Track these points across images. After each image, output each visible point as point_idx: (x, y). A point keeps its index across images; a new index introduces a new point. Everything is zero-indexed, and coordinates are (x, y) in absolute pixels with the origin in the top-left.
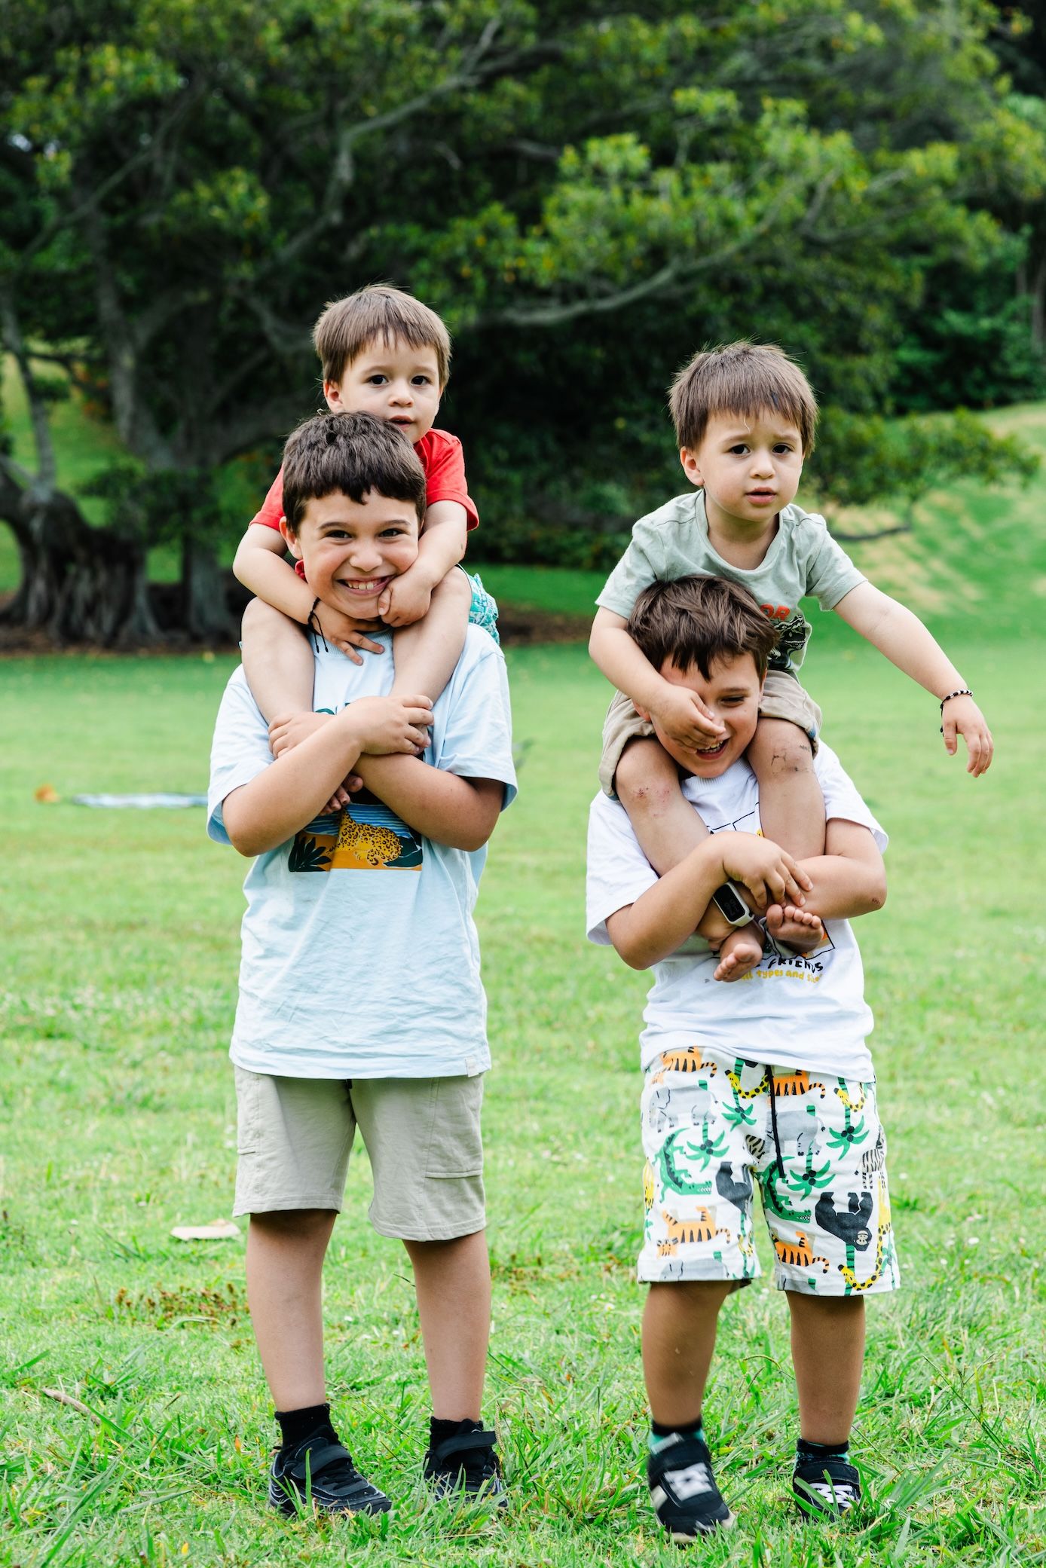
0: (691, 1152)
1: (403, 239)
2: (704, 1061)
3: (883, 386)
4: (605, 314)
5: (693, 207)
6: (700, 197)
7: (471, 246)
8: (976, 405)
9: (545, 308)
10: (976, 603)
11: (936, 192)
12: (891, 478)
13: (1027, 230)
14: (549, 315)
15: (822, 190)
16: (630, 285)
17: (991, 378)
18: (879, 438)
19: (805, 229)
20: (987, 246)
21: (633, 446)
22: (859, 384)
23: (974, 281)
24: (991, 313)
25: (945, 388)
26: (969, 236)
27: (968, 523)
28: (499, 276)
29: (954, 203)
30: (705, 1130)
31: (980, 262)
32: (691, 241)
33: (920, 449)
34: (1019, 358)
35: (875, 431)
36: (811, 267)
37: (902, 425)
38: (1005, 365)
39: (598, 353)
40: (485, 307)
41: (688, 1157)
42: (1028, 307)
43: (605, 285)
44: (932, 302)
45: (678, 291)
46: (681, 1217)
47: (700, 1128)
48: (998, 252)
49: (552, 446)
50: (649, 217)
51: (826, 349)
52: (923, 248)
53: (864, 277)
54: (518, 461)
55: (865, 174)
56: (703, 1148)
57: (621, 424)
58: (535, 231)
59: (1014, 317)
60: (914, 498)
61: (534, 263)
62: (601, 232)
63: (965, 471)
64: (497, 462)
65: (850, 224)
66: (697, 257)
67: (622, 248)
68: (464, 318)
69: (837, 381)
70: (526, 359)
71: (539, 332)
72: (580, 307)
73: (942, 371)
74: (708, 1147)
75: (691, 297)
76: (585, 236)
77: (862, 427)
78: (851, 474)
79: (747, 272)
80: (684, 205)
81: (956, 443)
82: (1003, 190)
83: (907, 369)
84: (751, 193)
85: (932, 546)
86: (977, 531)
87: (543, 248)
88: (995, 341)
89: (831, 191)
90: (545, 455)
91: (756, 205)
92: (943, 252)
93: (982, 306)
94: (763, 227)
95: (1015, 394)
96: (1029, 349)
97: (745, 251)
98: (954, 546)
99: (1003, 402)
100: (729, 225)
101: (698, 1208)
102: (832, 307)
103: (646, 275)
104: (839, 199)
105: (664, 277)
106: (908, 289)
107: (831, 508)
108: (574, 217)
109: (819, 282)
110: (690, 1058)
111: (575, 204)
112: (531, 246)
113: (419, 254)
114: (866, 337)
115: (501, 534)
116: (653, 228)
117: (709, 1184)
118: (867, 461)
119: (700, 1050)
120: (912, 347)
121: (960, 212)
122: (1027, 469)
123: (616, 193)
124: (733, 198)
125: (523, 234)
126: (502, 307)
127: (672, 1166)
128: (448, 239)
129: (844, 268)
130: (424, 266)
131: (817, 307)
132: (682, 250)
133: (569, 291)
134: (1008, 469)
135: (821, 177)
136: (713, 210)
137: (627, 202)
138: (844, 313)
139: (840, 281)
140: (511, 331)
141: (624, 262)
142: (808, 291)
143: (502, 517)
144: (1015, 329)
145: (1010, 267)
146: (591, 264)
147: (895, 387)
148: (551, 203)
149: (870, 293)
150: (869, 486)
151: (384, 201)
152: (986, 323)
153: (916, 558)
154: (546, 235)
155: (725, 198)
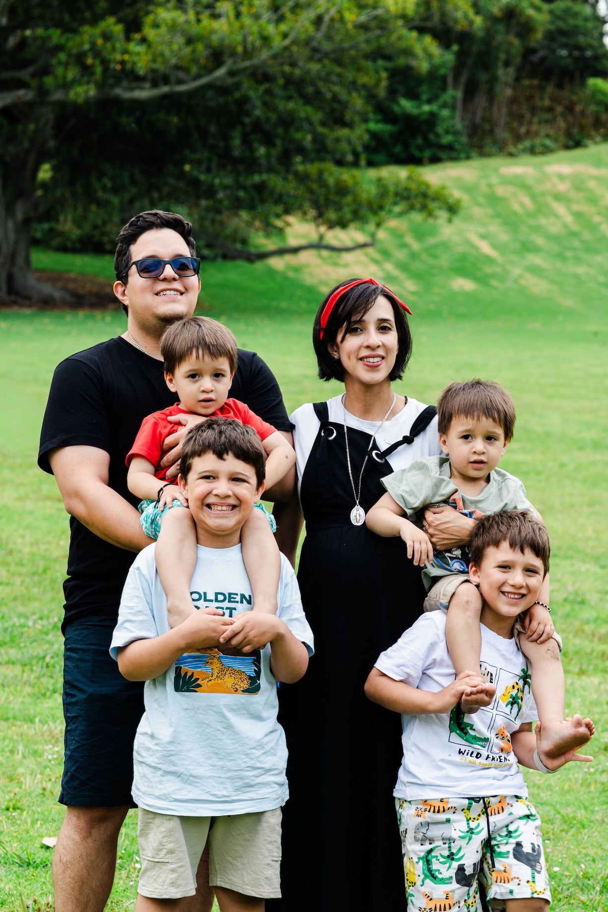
0: (442, 860)
1: (49, 38)
2: (449, 806)
3: (359, 149)
4: (180, 94)
5: (242, 27)
6: (247, 21)
7: (93, 45)
8: (417, 161)
9: (142, 88)
10: (413, 293)
11: (400, 23)
12: (364, 211)
13: (455, 48)
14: (144, 93)
15: (327, 18)
16: (197, 77)
17: (428, 144)
18: (357, 183)
19: (315, 44)
20: (430, 56)
21: (195, 183)
22: (344, 146)
23: (420, 80)
24: (429, 101)
25: (398, 149)
26: (418, 50)
27: (409, 239)
28: (112, 66)
29: (411, 29)
30: (450, 847)
31: (424, 66)
32: (240, 49)
33: (383, 192)
34: (447, 132)
35: (354, 177)
36: (315, 67)
37: (372, 173)
38: (437, 135)
39: (175, 120)
40: (101, 86)
41: (440, 863)
42: (454, 98)
43: (181, 75)
44: (392, 92)
45: (230, 81)
46: (434, 896)
47: (447, 845)
48: (437, 61)
49: (139, 177)
50: (213, 32)
51: (323, 124)
52: (387, 58)
53: (350, 75)
54: (117, 190)
55: (356, 10)
56: (448, 857)
57: (187, 168)
58: (137, 36)
59: (444, 105)
60: (378, 225)
61: (135, 58)
62: (180, 40)
63: (412, 208)
64: (104, 188)
65: (342, 41)
66: (243, 60)
67: (194, 51)
68: (86, 92)
69: (330, 144)
70: (127, 122)
71: (136, 104)
72: (165, 89)
73: (396, 138)
74: (451, 856)
75: (237, 86)
76: (170, 43)
77: (346, 176)
78: (339, 208)
79: (273, 70)
80: (237, 24)
81: (407, 189)
82: (443, 22)
83: (374, 135)
84: (281, 19)
85: (386, 254)
86: (416, 246)
87: (141, 49)
88: (432, 120)
89: (332, 20)
90: (134, 182)
91: (283, 27)
92: (402, 61)
93: (425, 97)
94: (287, 42)
95: (443, 155)
96: (453, 126)
97: (274, 57)
98: (400, 255)
99: (435, 160)
100: (266, 40)
101: (444, 892)
102: (329, 96)
103: (210, 71)
104: (337, 25)
105: (221, 72)
106: (377, 84)
107: (323, 229)
108: (163, 30)
109: (320, 79)
110: (441, 805)
111: (164, 21)
112: (133, 47)
113: (59, 48)
114: (348, 116)
115: (103, 234)
116: (215, 39)
117: (451, 878)
118: (349, 199)
119: (447, 800)
120: (377, 122)
121: (414, 34)
122: (453, 209)
123: (191, 16)
124: (269, 21)
125: (128, 39)
126: (112, 86)
127: (431, 866)
128: (78, 39)
129: (338, 69)
130: (62, 56)
131: (318, 93)
132: (233, 54)
133: (157, 78)
134: (440, 208)
135: (327, 10)
136: (255, 29)
137: (199, 21)
138: (335, 98)
139: (334, 78)
140: (117, 102)
141: (195, 61)
142: (313, 83)
143: (104, 223)
144: (445, 113)
145: (443, 71)
146: (173, 61)
147: (367, 148)
148: (149, 20)
149: (353, 86)
150: (349, 216)
151: (36, 12)
152: (426, 108)
153: (375, 262)
154: (144, 40)
155: (263, 21)
